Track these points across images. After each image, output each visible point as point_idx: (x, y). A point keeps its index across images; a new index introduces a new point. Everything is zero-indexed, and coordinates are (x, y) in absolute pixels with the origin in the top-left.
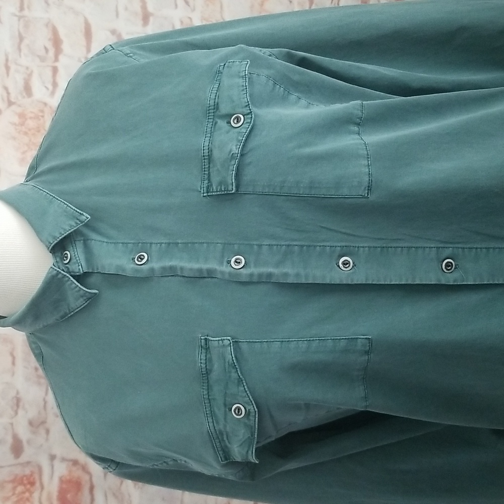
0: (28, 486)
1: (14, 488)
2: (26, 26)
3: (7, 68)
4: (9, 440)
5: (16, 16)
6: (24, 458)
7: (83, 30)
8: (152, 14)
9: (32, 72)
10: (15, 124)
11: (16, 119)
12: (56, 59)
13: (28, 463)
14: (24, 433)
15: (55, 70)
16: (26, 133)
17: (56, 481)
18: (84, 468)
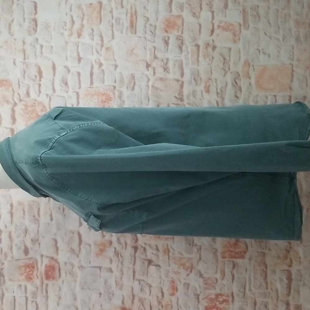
0: (32, 269)
1: (26, 269)
2: (27, 66)
3: (19, 85)
4: (23, 248)
5: (22, 62)
6: (29, 256)
7: (52, 67)
8: (82, 58)
9: (30, 86)
10: (23, 109)
11: (23, 107)
12: (40, 80)
13: (31, 258)
14: (29, 244)
15: (40, 85)
16: (28, 113)
17: (44, 266)
18: (56, 261)
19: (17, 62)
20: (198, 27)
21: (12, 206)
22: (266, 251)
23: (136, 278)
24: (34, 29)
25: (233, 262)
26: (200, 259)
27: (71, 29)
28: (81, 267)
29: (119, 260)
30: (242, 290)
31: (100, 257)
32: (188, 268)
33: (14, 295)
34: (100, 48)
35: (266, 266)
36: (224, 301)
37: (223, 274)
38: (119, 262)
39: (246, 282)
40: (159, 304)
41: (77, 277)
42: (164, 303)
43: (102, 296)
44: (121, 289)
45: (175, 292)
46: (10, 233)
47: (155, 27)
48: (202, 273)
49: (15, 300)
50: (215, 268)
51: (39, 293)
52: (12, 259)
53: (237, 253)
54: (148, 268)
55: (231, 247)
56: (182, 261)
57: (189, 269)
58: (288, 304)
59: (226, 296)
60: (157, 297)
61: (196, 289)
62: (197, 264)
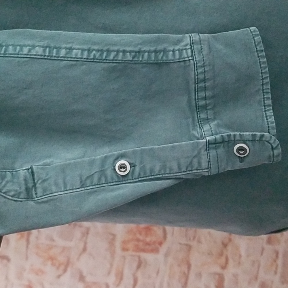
22: (194, 244)
25: (139, 257)
26: (85, 249)
32: (60, 265)
35: (189, 267)
37: (120, 277)
48: (84, 274)
50: (108, 266)
53: (148, 244)
55: (140, 234)
56: (52, 252)
57: (62, 267)
62: (78, 259)
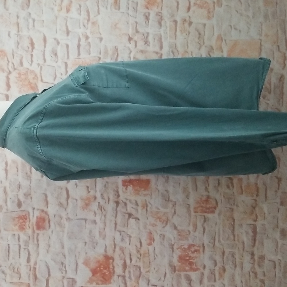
0: (24, 220)
1: (19, 220)
2: (20, 38)
3: (13, 55)
4: (16, 201)
5: (16, 34)
6: (23, 208)
7: (43, 39)
8: (70, 31)
9: (23, 56)
10: (17, 77)
11: (17, 76)
12: (32, 51)
13: (24, 210)
14: (22, 198)
15: (32, 55)
16: (21, 81)
17: (35, 218)
18: (46, 213)
19: (12, 34)
20: (175, 4)
21: (6, 164)
22: (235, 207)
23: (117, 229)
24: (27, 4)
25: (204, 216)
26: (175, 213)
27: (60, 5)
28: (69, 219)
29: (102, 213)
30: (212, 241)
31: (85, 210)
32: (163, 221)
33: (9, 243)
34: (87, 22)
35: (234, 220)
36: (196, 251)
37: (195, 227)
38: (102, 215)
39: (215, 235)
40: (138, 253)
41: (65, 228)
42: (142, 252)
43: (87, 244)
44: (104, 239)
45: (152, 242)
46: (5, 188)
47: (137, 4)
48: (176, 226)
49: (9, 247)
50: (188, 221)
51: (31, 242)
52: (7, 211)
53: (208, 209)
54: (128, 221)
55: (203, 203)
56: (159, 215)
57: (165, 223)
58: (253, 254)
59: (197, 247)
60: (136, 246)
61: (170, 240)
62: (172, 218)
